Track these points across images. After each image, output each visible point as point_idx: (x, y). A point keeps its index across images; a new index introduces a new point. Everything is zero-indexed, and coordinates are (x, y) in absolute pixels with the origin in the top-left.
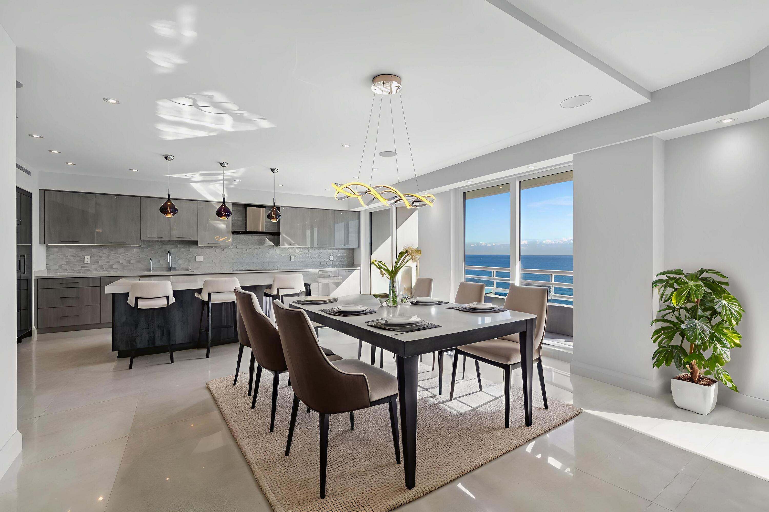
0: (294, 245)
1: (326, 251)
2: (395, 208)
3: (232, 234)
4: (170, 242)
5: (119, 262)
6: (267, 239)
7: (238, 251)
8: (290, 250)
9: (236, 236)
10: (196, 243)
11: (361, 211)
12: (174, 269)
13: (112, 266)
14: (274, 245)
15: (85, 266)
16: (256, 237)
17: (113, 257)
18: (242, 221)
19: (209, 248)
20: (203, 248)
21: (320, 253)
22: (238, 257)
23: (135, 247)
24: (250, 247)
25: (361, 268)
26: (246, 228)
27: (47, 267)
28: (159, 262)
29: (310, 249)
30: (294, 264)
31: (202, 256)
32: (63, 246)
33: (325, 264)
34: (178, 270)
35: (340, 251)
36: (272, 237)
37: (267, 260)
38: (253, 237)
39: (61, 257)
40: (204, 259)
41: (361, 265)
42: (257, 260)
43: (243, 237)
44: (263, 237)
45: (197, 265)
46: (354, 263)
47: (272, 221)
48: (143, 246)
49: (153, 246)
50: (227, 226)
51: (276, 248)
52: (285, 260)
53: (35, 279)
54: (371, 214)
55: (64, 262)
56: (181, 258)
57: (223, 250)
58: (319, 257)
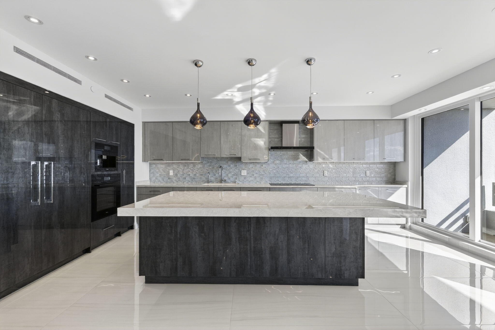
0: (328, 159)
1: (362, 166)
2: (480, 103)
3: (269, 150)
4: (222, 159)
5: (190, 175)
6: (300, 154)
7: (275, 166)
8: (323, 166)
9: (273, 152)
10: (239, 159)
11: (408, 119)
12: (225, 181)
13: (185, 178)
14: (308, 160)
15: (170, 178)
16: (291, 153)
17: (186, 171)
18: (278, 139)
19: (251, 163)
20: (246, 163)
21: (355, 168)
22: (275, 171)
23: (199, 163)
24: (286, 162)
25: (408, 186)
26: (282, 144)
27: (150, 178)
28: (215, 175)
29: (344, 163)
30: (327, 179)
31: (246, 171)
32: (158, 163)
33: (360, 179)
34: (228, 183)
35: (378, 166)
36: (305, 152)
37: (301, 175)
38: (288, 152)
39: (157, 171)
40: (247, 173)
41: (409, 182)
42: (292, 175)
43: (279, 153)
44: (297, 152)
45: (242, 178)
46: (395, 179)
47: (308, 127)
48: (204, 162)
49: (211, 162)
50: (265, 143)
51: (310, 163)
52: (318, 175)
53: (136, 187)
54: (423, 119)
55: (158, 175)
56: (230, 172)
57: (262, 165)
58: (354, 173)
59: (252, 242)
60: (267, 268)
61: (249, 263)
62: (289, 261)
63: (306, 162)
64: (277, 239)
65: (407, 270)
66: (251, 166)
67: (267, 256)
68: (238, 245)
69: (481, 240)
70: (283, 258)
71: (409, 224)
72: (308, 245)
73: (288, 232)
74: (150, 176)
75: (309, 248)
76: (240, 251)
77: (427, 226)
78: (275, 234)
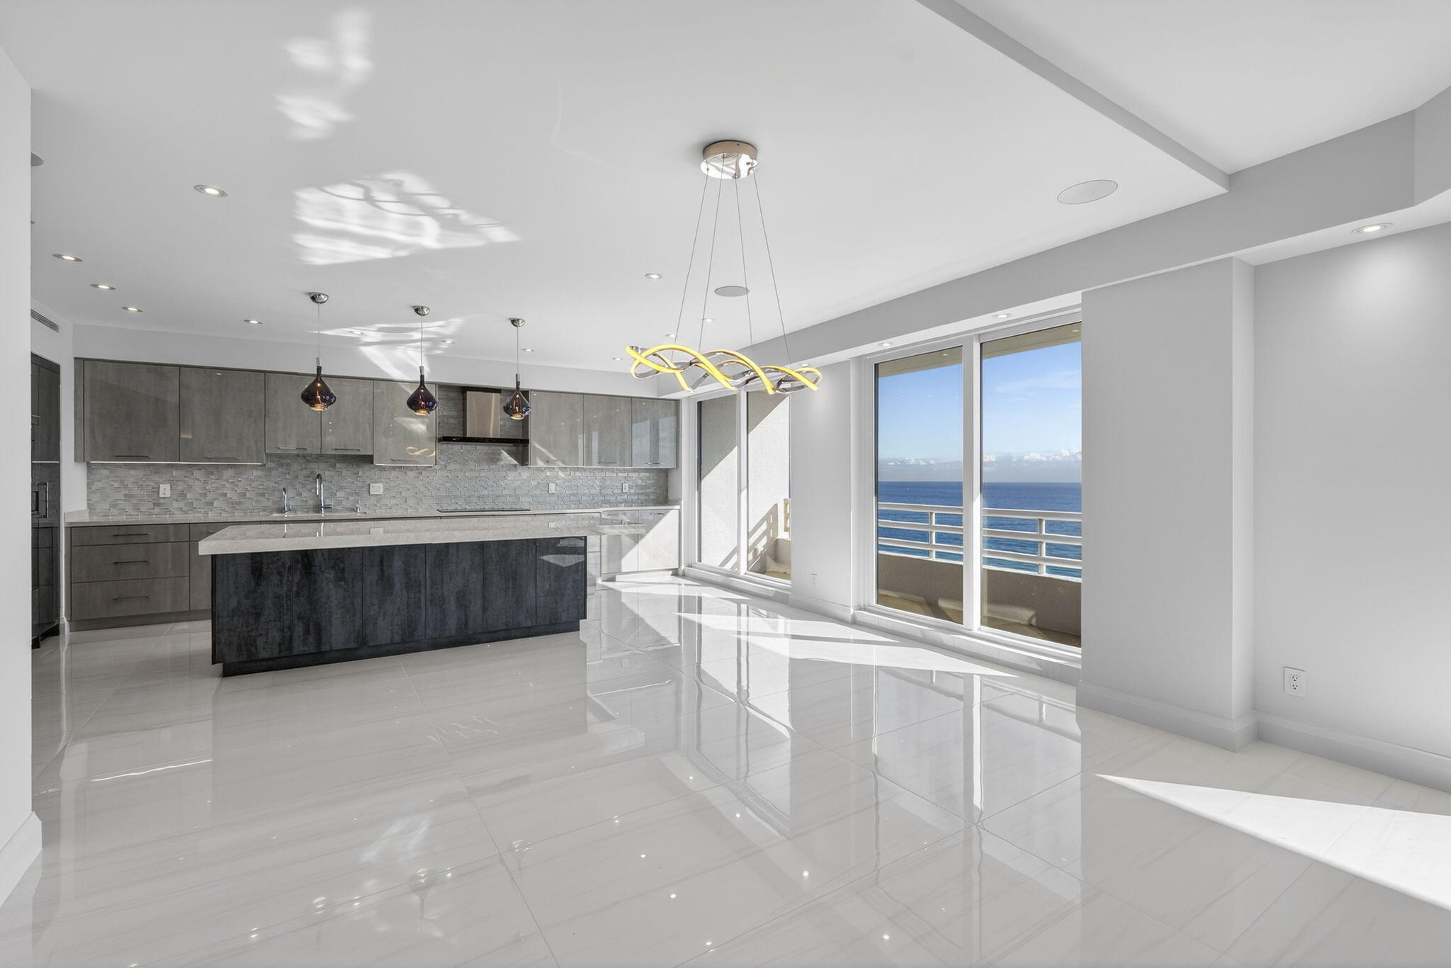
0: (554, 462)
1: (615, 474)
2: (746, 393)
3: (437, 442)
4: (322, 458)
5: (225, 495)
6: (504, 452)
7: (449, 475)
8: (548, 474)
9: (445, 446)
10: (369, 459)
11: (681, 400)
12: (328, 508)
13: (211, 503)
14: (517, 463)
15: (162, 504)
16: (482, 449)
17: (214, 485)
18: (455, 418)
19: (394, 468)
20: (383, 469)
21: (604, 479)
22: (448, 485)
23: (255, 467)
24: (472, 467)
25: (681, 507)
26: (465, 431)
27: (89, 505)
28: (300, 495)
29: (585, 470)
30: (554, 499)
31: (381, 485)
32: (120, 466)
33: (613, 499)
34: (337, 511)
35: (642, 474)
36: (514, 448)
37: (505, 492)
38: (478, 447)
39: (115, 486)
40: (384, 490)
41: (682, 501)
42: (486, 492)
43: (457, 448)
44: (498, 448)
45: (372, 501)
46: (667, 497)
47: (513, 418)
48: (270, 465)
49: (288, 465)
50: (428, 428)
51: (520, 469)
52: (538, 492)
53: (66, 528)
54: (700, 404)
55: (120, 496)
56: (342, 488)
57: (421, 473)
58: (602, 488)
59: (428, 587)
60: (452, 623)
61: (423, 619)
62: (484, 609)
63: (515, 466)
64: (468, 580)
65: (680, 641)
66: (394, 473)
67: (452, 605)
68: (405, 592)
69: (748, 572)
70: (476, 607)
71: (683, 567)
72: (513, 584)
73: (484, 568)
74: (88, 500)
75: (513, 588)
76: (408, 602)
77: (709, 569)
78: (464, 573)
